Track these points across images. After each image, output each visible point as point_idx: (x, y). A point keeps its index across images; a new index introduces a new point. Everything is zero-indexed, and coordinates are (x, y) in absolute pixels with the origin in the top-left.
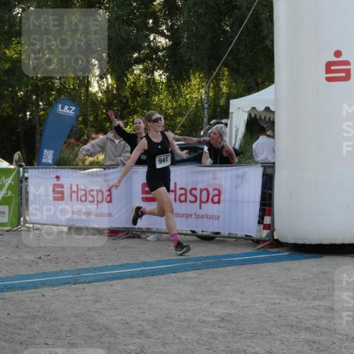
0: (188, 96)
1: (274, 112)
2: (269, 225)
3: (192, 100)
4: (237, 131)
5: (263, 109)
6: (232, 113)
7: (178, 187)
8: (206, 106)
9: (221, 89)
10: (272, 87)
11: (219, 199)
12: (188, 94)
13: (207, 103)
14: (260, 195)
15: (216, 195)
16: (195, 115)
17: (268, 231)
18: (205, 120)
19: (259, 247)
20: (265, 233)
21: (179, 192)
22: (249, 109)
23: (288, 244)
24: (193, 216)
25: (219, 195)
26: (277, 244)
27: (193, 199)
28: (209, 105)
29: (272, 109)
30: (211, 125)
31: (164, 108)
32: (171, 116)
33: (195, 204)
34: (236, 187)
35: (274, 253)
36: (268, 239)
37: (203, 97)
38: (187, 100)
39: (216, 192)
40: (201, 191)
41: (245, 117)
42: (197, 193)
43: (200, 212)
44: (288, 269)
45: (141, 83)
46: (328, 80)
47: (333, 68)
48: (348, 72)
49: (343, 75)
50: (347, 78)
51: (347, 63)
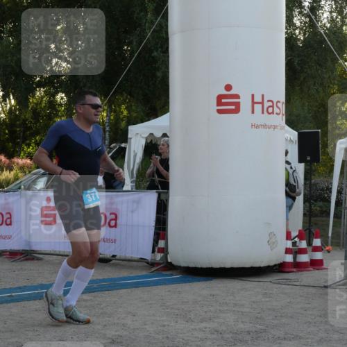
2: (163, 248)
4: (135, 156)
5: (161, 135)
6: (131, 138)
8: (107, 129)
13: (108, 126)
17: (162, 254)
18: (107, 142)
19: (153, 269)
20: (159, 256)
22: (146, 135)
23: (180, 267)
26: (170, 267)
28: (110, 128)
30: (111, 148)
34: (132, 212)
35: (168, 276)
36: (161, 262)
37: (105, 119)
41: (143, 142)
44: (180, 293)
45: (44, 105)
46: (220, 112)
47: (223, 101)
48: (238, 105)
49: (233, 107)
50: (237, 110)
51: (237, 96)
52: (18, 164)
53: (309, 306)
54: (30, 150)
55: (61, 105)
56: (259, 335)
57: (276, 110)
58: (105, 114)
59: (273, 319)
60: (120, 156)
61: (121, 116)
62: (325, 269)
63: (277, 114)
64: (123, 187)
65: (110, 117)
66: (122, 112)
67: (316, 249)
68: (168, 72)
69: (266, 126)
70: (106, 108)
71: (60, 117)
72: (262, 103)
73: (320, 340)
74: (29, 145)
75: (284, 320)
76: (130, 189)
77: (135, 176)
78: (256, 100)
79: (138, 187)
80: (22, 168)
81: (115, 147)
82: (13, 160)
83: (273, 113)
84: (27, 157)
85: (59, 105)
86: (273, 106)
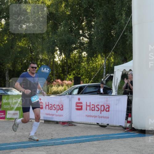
2: (130, 121)
3: (99, 65)
4: (117, 80)
5: (129, 70)
6: (115, 72)
7: (91, 104)
8: (105, 67)
11: (109, 110)
13: (105, 66)
14: (126, 108)
15: (107, 108)
17: (130, 124)
18: (104, 73)
20: (128, 125)
21: (92, 106)
22: (122, 70)
23: (138, 129)
24: (98, 117)
25: (109, 108)
26: (133, 130)
27: (98, 109)
29: (132, 70)
30: (106, 76)
32: (89, 72)
33: (98, 112)
34: (116, 105)
35: (132, 134)
37: (103, 63)
39: (108, 107)
40: (101, 106)
42: (99, 107)
43: (101, 115)
44: (138, 141)
45: (77, 57)
52: (65, 83)
54: (71, 77)
55: (84, 57)
58: (104, 61)
60: (110, 80)
61: (111, 62)
64: (112, 93)
65: (106, 62)
66: (111, 60)
68: (132, 42)
70: (104, 58)
71: (84, 62)
74: (70, 75)
76: (115, 94)
77: (117, 88)
79: (119, 94)
80: (67, 85)
81: (108, 76)
82: (64, 82)
84: (70, 80)
85: (83, 57)
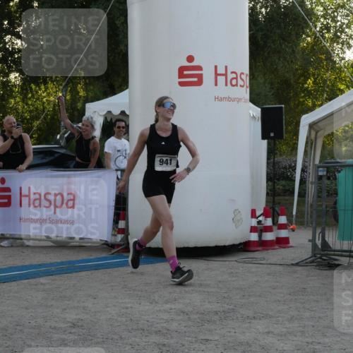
0: (44, 100)
1: (128, 116)
2: (124, 229)
3: (49, 104)
5: (119, 112)
9: (79, 92)
10: (126, 92)
12: (45, 97)
16: (52, 118)
19: (113, 251)
20: (120, 237)
22: (104, 113)
29: (127, 113)
31: (20, 111)
32: (28, 120)
36: (122, 243)
38: (44, 103)
41: (101, 120)
46: (181, 84)
47: (186, 73)
48: (200, 77)
49: (196, 79)
50: (199, 83)
51: (199, 68)
53: (278, 284)
55: (15, 86)
56: (228, 315)
57: (240, 82)
59: (240, 298)
61: (78, 96)
62: (291, 247)
63: (241, 86)
67: (282, 227)
69: (229, 99)
70: (61, 88)
71: (14, 98)
72: (225, 75)
73: (291, 318)
75: (252, 299)
78: (219, 72)
83: (236, 85)
85: (13, 86)
86: (236, 78)
